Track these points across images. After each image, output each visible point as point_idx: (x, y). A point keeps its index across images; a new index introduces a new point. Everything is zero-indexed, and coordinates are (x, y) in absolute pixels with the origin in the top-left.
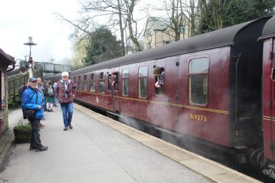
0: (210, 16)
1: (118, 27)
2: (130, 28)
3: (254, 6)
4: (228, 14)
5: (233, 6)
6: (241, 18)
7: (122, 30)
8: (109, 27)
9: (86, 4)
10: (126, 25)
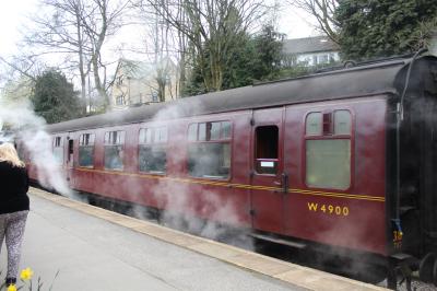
0: (206, 66)
1: (78, 72)
2: (96, 75)
3: (261, 57)
4: (229, 64)
5: (234, 54)
6: (245, 70)
7: (83, 76)
8: (64, 71)
9: (30, 35)
10: (89, 70)
